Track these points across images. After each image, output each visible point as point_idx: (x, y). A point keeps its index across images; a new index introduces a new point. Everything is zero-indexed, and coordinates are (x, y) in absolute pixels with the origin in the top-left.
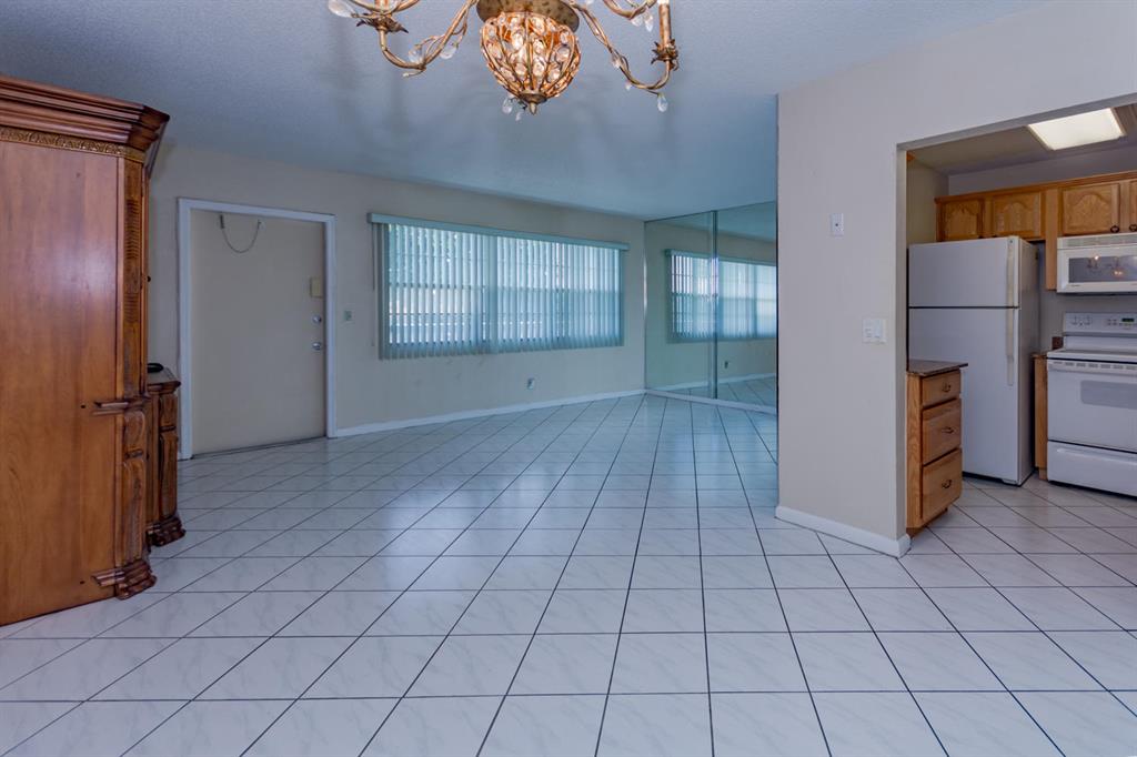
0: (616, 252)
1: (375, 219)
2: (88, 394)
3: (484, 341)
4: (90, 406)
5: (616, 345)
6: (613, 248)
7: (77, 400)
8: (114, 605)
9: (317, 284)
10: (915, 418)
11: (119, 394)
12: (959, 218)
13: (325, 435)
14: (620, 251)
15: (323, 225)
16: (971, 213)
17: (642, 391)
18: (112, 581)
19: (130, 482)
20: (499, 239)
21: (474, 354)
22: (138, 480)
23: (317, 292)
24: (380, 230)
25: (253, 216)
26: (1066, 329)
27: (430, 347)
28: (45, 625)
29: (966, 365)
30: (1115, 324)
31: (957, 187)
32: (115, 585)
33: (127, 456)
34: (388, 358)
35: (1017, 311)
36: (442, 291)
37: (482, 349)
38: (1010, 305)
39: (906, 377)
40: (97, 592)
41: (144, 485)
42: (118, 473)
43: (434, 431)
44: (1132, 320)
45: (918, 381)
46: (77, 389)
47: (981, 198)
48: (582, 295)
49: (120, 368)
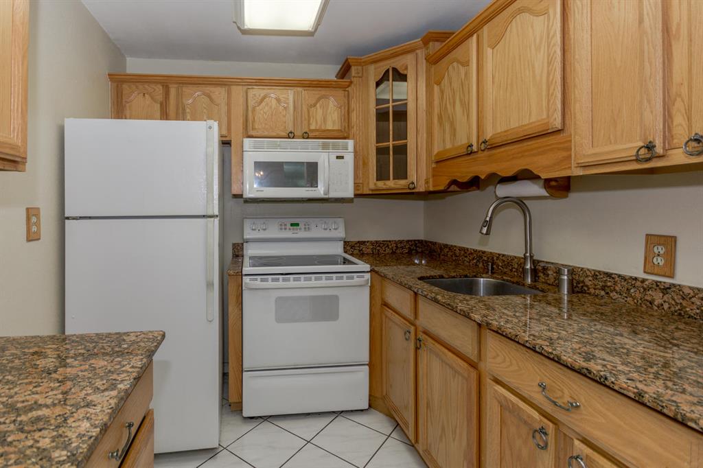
16: (153, 98)
26: (246, 236)
30: (285, 229)
31: (135, 66)
35: (217, 221)
38: (210, 213)
44: (298, 225)
47: (165, 84)
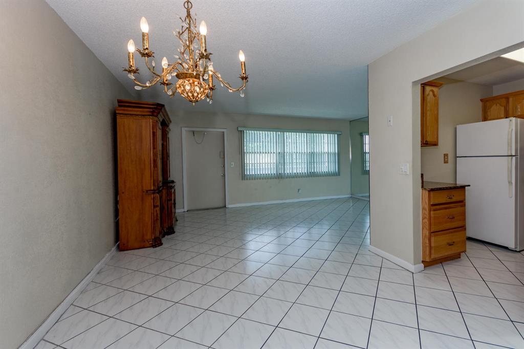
0: (336, 135)
1: (240, 129)
2: (145, 189)
3: (280, 174)
4: (145, 192)
5: (337, 175)
6: (335, 134)
7: (142, 190)
8: (151, 250)
9: (222, 154)
10: (426, 210)
11: (152, 188)
12: (495, 109)
13: (225, 207)
14: (338, 135)
15: (223, 132)
16: (501, 105)
17: (350, 196)
18: (151, 242)
19: (155, 214)
20: (285, 133)
21: (276, 178)
22: (157, 214)
23: (222, 157)
24: (242, 132)
25: (202, 131)
27: (260, 176)
28: (136, 252)
29: (469, 186)
31: (498, 91)
32: (152, 244)
33: (154, 207)
34: (244, 180)
35: (514, 158)
36: (272, 154)
37: (280, 177)
38: (508, 154)
39: (421, 190)
40: (149, 245)
41: (159, 215)
42: (153, 212)
43: (259, 208)
45: (427, 193)
46: (142, 187)
47: (507, 97)
48: (322, 154)
49: (152, 181)
